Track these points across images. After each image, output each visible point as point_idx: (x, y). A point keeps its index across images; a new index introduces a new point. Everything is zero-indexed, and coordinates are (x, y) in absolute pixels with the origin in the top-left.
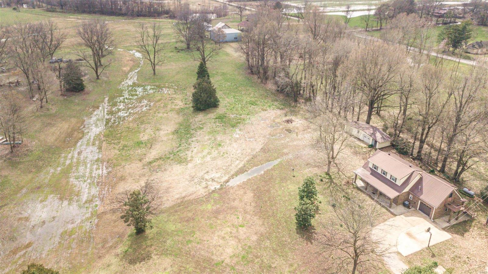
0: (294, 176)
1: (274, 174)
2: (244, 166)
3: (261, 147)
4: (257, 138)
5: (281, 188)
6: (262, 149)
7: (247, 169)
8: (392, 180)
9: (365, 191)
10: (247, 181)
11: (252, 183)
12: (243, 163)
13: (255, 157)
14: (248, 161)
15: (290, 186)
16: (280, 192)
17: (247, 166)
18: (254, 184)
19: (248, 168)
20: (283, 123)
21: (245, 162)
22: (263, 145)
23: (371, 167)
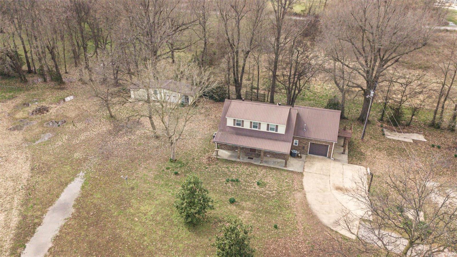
0: (133, 188)
1: (95, 201)
2: (25, 217)
3: (27, 167)
4: (6, 154)
5: (133, 220)
6: (32, 169)
7: (36, 221)
8: (270, 131)
9: (238, 160)
10: (56, 245)
11: (71, 242)
12: (15, 212)
13: (30, 190)
14: (25, 203)
15: (142, 208)
16: (139, 229)
17: (30, 214)
18: (78, 242)
19: (37, 217)
20: (34, 117)
21: (19, 207)
22: (29, 163)
23: (232, 125)
